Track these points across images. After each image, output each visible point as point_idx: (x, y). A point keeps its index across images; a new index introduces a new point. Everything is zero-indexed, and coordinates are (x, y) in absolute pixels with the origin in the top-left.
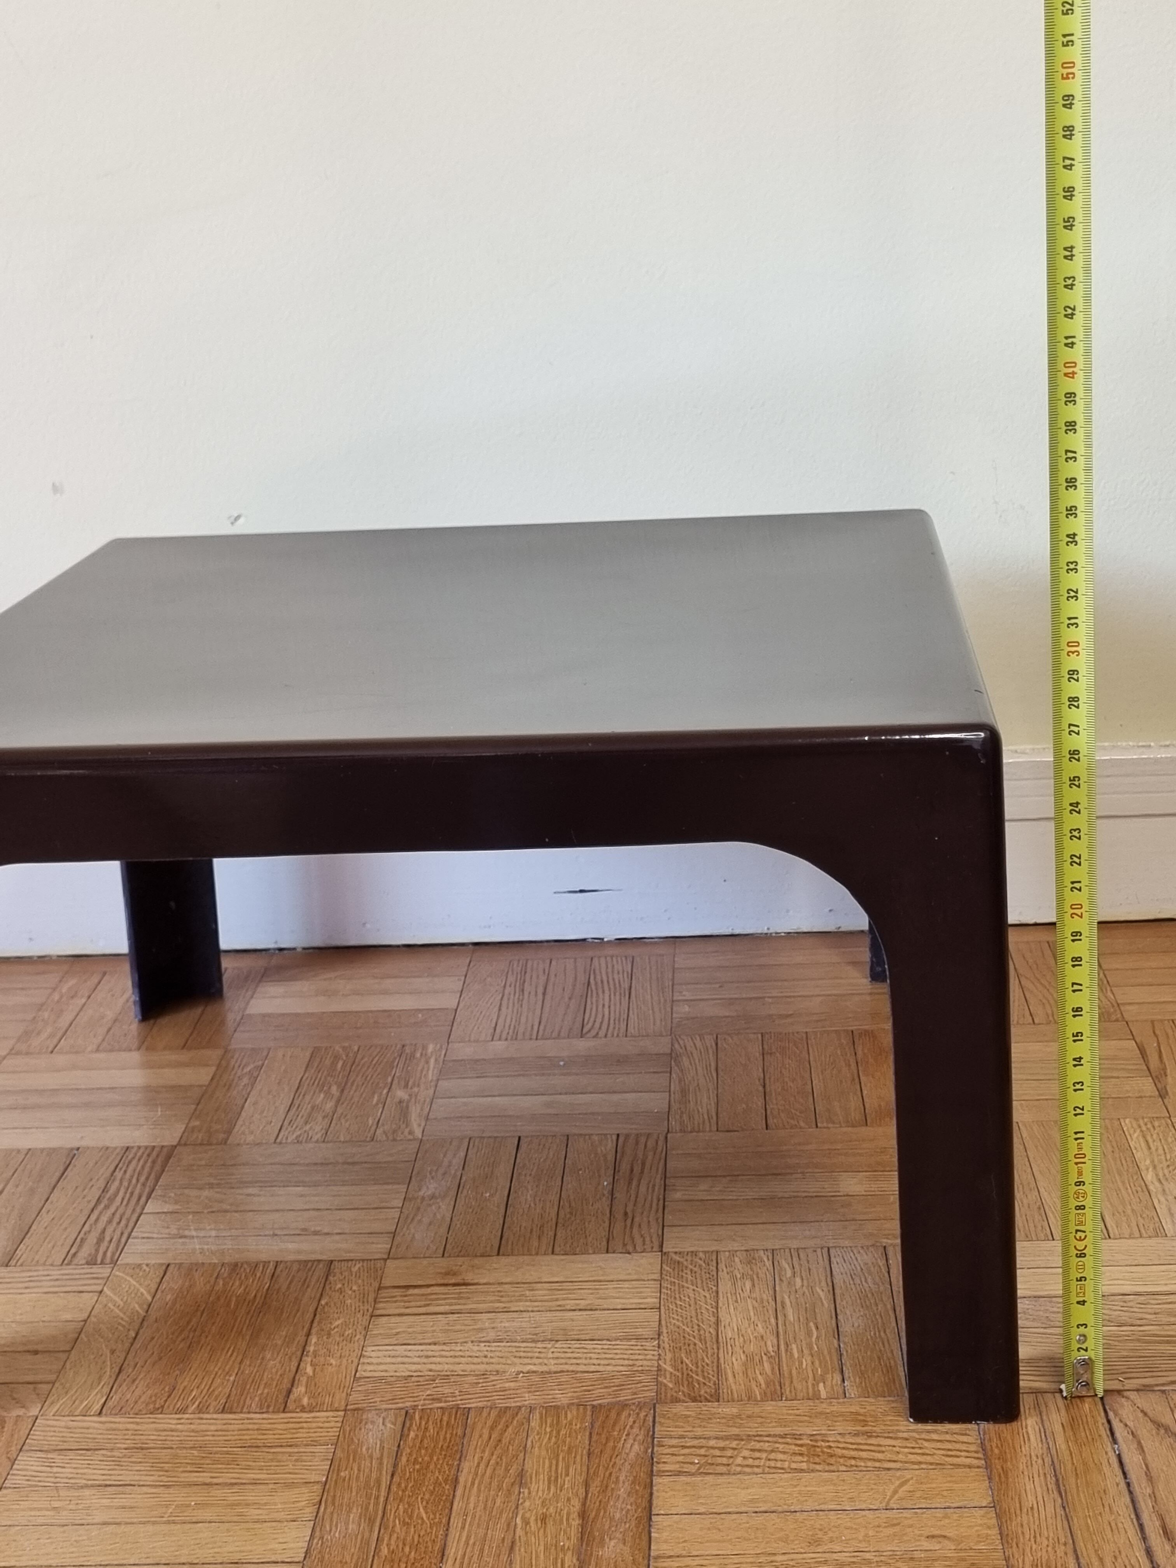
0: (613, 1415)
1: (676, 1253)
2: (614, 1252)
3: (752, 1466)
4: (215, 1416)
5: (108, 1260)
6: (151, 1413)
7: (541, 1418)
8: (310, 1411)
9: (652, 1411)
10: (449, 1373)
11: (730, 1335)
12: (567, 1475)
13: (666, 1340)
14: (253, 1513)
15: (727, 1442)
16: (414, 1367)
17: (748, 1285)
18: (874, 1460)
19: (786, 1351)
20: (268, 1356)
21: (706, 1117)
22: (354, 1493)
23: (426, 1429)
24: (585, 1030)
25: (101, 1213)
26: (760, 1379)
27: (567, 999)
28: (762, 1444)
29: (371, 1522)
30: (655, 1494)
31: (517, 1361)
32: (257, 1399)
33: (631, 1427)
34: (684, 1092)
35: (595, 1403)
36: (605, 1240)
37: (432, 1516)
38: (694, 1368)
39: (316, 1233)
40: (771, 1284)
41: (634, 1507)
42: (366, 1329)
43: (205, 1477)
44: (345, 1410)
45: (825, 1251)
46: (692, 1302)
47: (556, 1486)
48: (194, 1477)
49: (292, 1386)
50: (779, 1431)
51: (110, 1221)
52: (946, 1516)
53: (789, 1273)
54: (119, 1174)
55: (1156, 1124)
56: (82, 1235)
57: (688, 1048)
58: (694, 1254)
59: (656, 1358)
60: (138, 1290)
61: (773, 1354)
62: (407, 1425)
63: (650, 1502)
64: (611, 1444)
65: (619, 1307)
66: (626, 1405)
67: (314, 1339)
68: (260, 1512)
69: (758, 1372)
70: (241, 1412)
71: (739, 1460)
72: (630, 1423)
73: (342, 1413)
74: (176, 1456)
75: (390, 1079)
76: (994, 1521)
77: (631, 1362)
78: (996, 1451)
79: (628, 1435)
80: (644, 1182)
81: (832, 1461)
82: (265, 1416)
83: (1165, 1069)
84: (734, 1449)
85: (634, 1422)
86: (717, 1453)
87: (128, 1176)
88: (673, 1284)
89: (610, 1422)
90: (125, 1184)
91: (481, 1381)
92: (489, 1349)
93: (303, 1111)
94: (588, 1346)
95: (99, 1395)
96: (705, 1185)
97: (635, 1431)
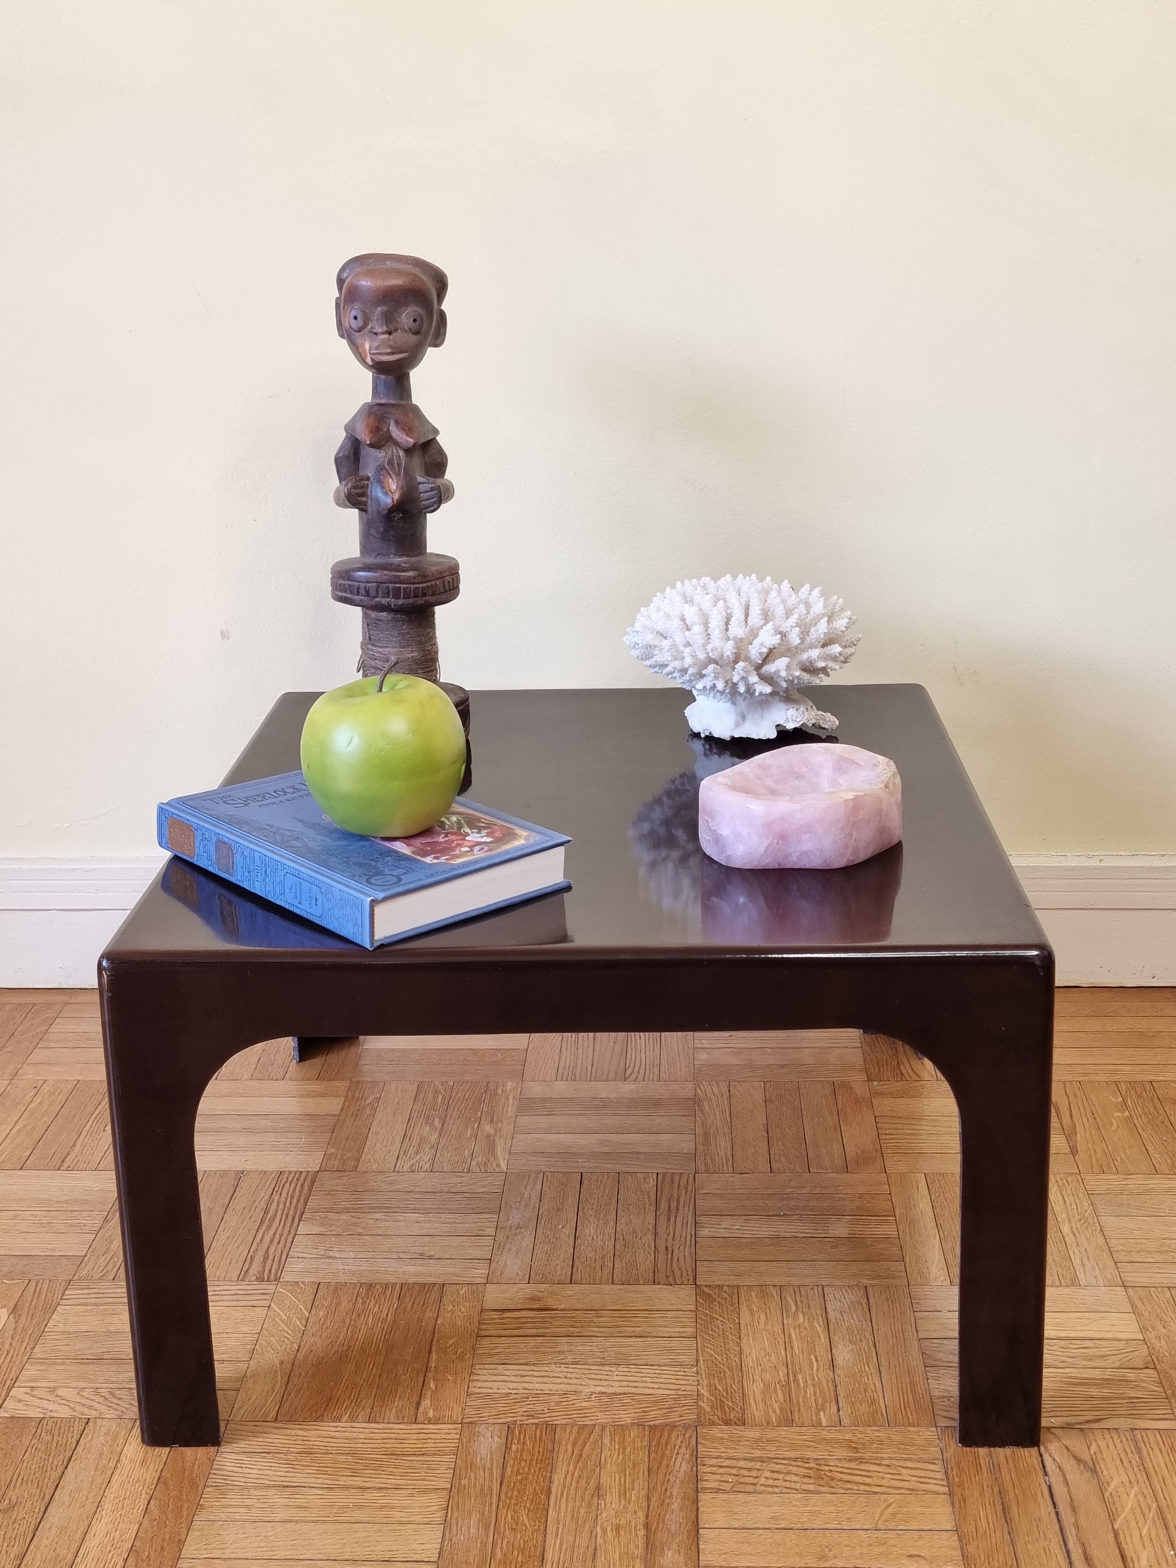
0: (666, 1434)
1: (706, 1286)
2: (659, 1284)
3: (772, 1486)
4: (364, 1425)
5: (272, 1278)
6: (315, 1421)
7: (611, 1435)
8: (435, 1423)
9: (695, 1433)
10: (539, 1392)
11: (750, 1365)
12: (633, 1489)
13: (703, 1367)
14: (397, 1515)
15: (753, 1463)
16: (511, 1385)
17: (763, 1318)
18: (864, 1484)
19: (794, 1381)
20: (400, 1372)
21: (724, 1159)
22: (473, 1501)
23: (524, 1443)
24: (628, 1074)
25: (264, 1233)
26: (776, 1406)
27: (612, 1044)
28: (779, 1466)
29: (487, 1526)
30: (701, 1509)
31: (590, 1382)
32: (394, 1410)
33: (680, 1447)
34: (706, 1135)
35: (651, 1423)
36: (651, 1271)
37: (532, 1523)
38: (724, 1394)
39: (430, 1257)
40: (780, 1319)
41: (685, 1521)
42: (474, 1348)
43: (358, 1481)
44: (461, 1423)
45: (820, 1288)
46: (720, 1332)
47: (625, 1499)
48: (350, 1481)
49: (420, 1399)
50: (792, 1454)
51: (272, 1241)
52: (921, 1537)
53: (793, 1309)
54: (276, 1197)
55: (1069, 1180)
56: (251, 1253)
57: (708, 1094)
58: (720, 1287)
59: (696, 1383)
60: (298, 1306)
61: (784, 1383)
62: (510, 1439)
63: (697, 1516)
64: (665, 1462)
65: (665, 1335)
66: (675, 1426)
67: (434, 1356)
68: (402, 1514)
69: (773, 1400)
70: (383, 1423)
71: (763, 1481)
72: (679, 1443)
73: (459, 1426)
74: (336, 1462)
75: (479, 1114)
76: (957, 1544)
77: (677, 1387)
78: (957, 1479)
79: (677, 1454)
80: (679, 1219)
81: (833, 1483)
82: (401, 1426)
83: (1075, 1128)
84: (759, 1470)
85: (682, 1442)
86: (746, 1473)
87: (283, 1199)
88: (706, 1315)
89: (664, 1440)
90: (281, 1206)
91: (563, 1400)
92: (568, 1370)
93: (414, 1142)
94: (643, 1371)
95: (274, 1403)
96: (726, 1223)
97: (683, 1449)
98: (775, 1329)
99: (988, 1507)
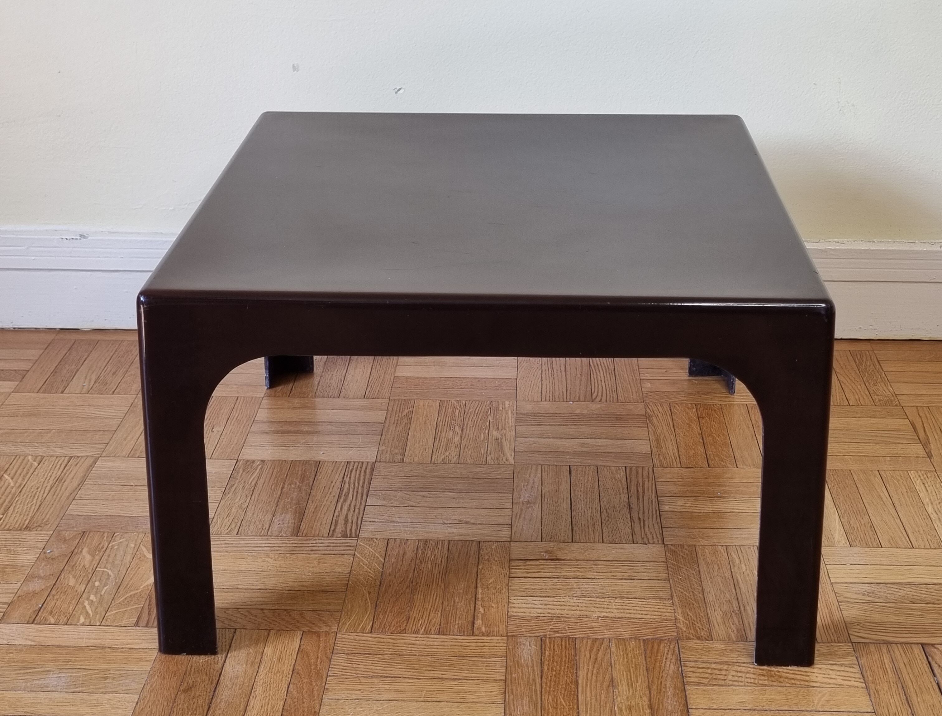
0: (656, 646)
1: (672, 545)
2: (637, 543)
3: (738, 681)
4: (435, 636)
5: (353, 535)
6: (400, 633)
7: (616, 645)
8: (488, 636)
9: (677, 645)
10: (560, 616)
11: (711, 599)
12: (637, 682)
13: (676, 600)
14: (470, 697)
15: (722, 666)
16: (540, 611)
17: (716, 567)
18: (804, 681)
19: (745, 610)
20: (457, 600)
21: (673, 458)
22: (523, 688)
23: (554, 650)
24: (594, 397)
25: (342, 504)
26: (733, 627)
27: (579, 376)
28: (741, 668)
29: (536, 706)
30: (688, 696)
31: (596, 610)
32: (456, 627)
33: (667, 654)
34: (658, 440)
35: (644, 638)
36: (630, 535)
37: (568, 704)
38: (695, 619)
39: (467, 523)
40: (729, 567)
41: (678, 704)
42: (508, 585)
43: (438, 674)
44: (507, 636)
46: (687, 577)
47: (632, 689)
48: (432, 674)
49: (474, 619)
51: (349, 510)
53: (737, 562)
54: (347, 479)
55: (929, 475)
56: (335, 518)
57: (655, 412)
58: (682, 546)
59: (673, 611)
60: (375, 555)
61: (737, 612)
62: (543, 647)
63: (686, 700)
64: (658, 664)
65: (646, 578)
66: (662, 640)
67: (480, 590)
68: (473, 697)
69: (731, 623)
70: (449, 635)
71: (730, 677)
72: (666, 651)
73: (505, 638)
74: (420, 660)
75: (488, 424)
77: (660, 614)
78: (870, 678)
79: (666, 659)
80: (646, 499)
81: (781, 680)
82: (463, 637)
83: (928, 439)
84: (726, 670)
85: (668, 651)
86: (718, 672)
87: (352, 481)
88: (673, 565)
89: (655, 650)
90: (352, 486)
91: (578, 621)
92: (579, 601)
93: (442, 443)
94: (634, 602)
95: (368, 622)
96: (680, 502)
97: (670, 656)
98: (726, 575)
99: (895, 696)
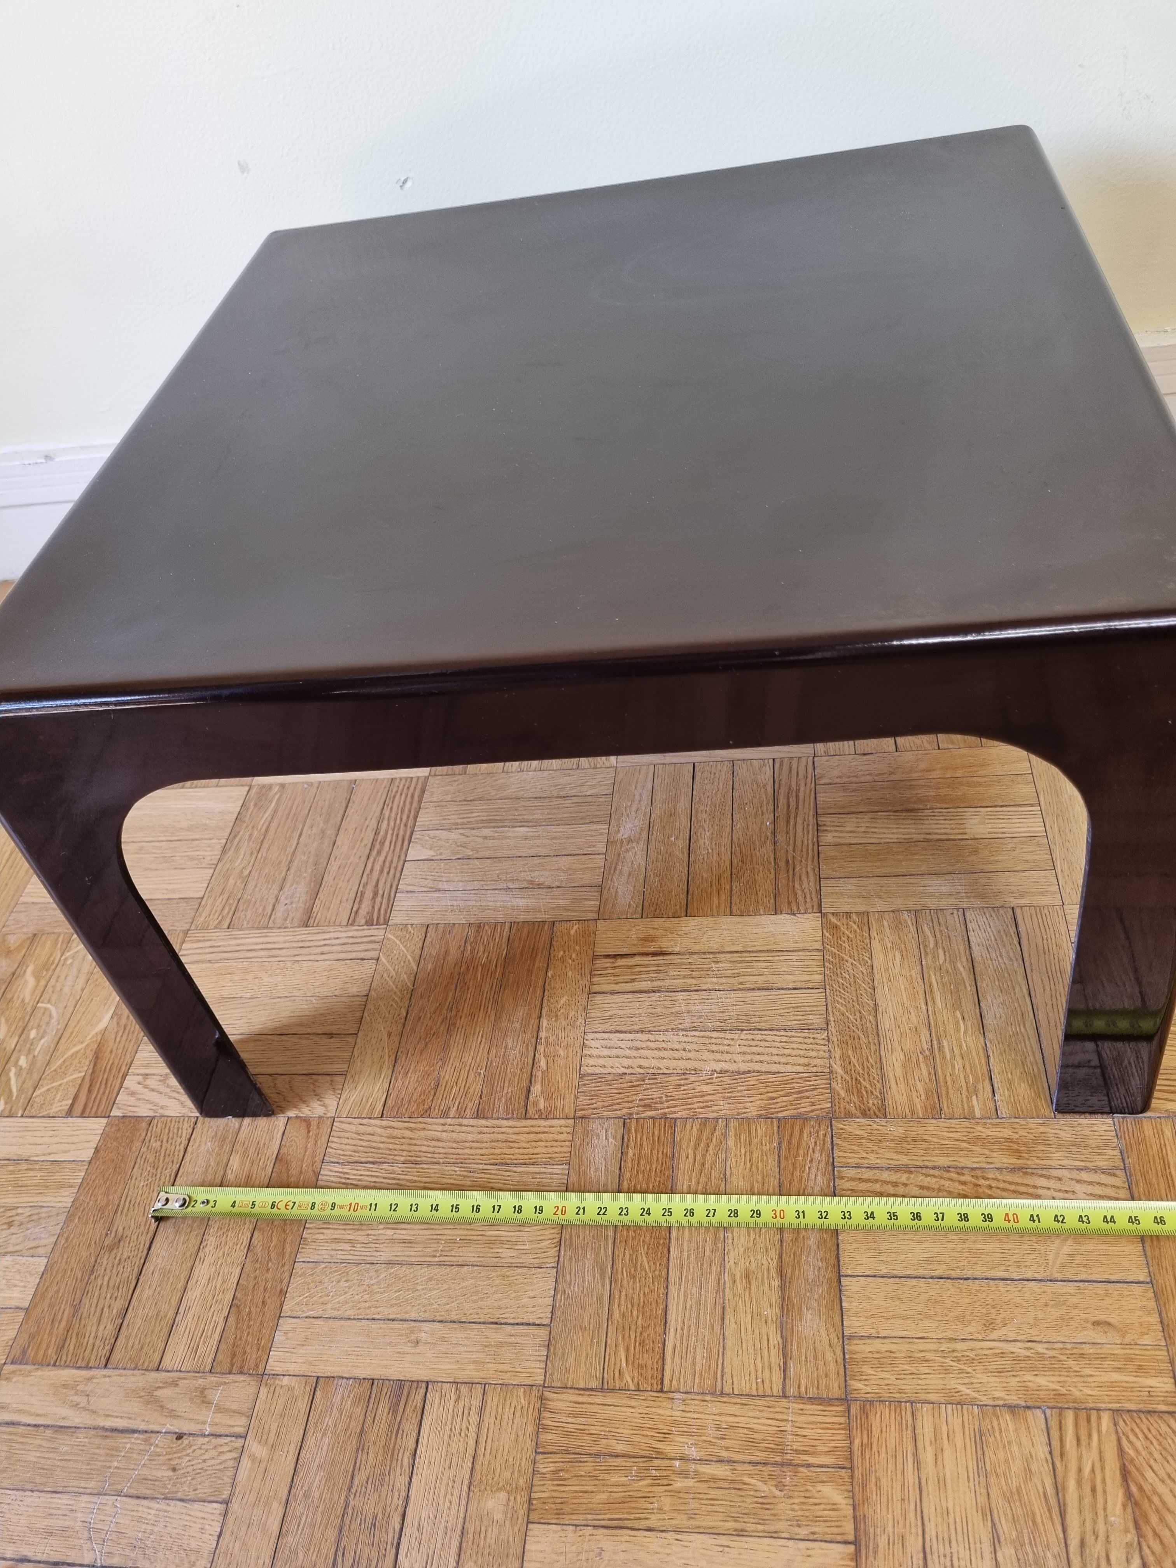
0: (797, 1132)
1: (833, 914)
2: (781, 913)
4: (472, 1122)
5: (382, 920)
6: (422, 1116)
7: (736, 1134)
8: (547, 1118)
9: (830, 1129)
10: (655, 1071)
11: (887, 1026)
13: (834, 1031)
14: (507, 1254)
15: (899, 1175)
16: (627, 1062)
17: (898, 956)
19: (939, 1048)
20: (510, 1045)
23: (641, 1146)
25: (374, 860)
26: (920, 1087)
28: (928, 1179)
29: (603, 1272)
30: (841, 1247)
31: (710, 1056)
32: (503, 1100)
35: (780, 1115)
36: (772, 896)
37: (653, 1267)
38: (861, 1072)
39: (540, 886)
40: (917, 956)
41: (824, 1264)
42: (585, 1009)
44: (574, 1118)
45: (961, 913)
46: (852, 980)
49: (531, 1083)
50: (943, 1161)
51: (382, 871)
52: (1107, 1295)
53: (932, 943)
54: (386, 812)
56: (361, 888)
58: (849, 915)
59: (827, 1055)
60: (406, 957)
61: (927, 1052)
62: (626, 1141)
64: (797, 1174)
65: (791, 985)
66: (807, 1120)
67: (544, 1022)
68: (512, 1253)
69: (917, 1078)
70: (493, 1118)
72: (812, 1146)
73: (571, 1122)
76: (1152, 1304)
77: (806, 1062)
79: (811, 1161)
80: (799, 821)
82: (511, 1123)
84: (904, 1185)
85: (815, 1143)
86: (889, 1190)
87: (393, 814)
88: (834, 955)
89: (795, 1141)
90: (392, 824)
91: (682, 1082)
92: (686, 1039)
94: (768, 1038)
95: (381, 1091)
96: (851, 824)
97: (817, 1155)
98: (913, 973)
